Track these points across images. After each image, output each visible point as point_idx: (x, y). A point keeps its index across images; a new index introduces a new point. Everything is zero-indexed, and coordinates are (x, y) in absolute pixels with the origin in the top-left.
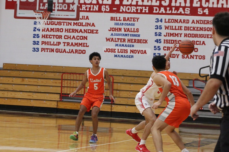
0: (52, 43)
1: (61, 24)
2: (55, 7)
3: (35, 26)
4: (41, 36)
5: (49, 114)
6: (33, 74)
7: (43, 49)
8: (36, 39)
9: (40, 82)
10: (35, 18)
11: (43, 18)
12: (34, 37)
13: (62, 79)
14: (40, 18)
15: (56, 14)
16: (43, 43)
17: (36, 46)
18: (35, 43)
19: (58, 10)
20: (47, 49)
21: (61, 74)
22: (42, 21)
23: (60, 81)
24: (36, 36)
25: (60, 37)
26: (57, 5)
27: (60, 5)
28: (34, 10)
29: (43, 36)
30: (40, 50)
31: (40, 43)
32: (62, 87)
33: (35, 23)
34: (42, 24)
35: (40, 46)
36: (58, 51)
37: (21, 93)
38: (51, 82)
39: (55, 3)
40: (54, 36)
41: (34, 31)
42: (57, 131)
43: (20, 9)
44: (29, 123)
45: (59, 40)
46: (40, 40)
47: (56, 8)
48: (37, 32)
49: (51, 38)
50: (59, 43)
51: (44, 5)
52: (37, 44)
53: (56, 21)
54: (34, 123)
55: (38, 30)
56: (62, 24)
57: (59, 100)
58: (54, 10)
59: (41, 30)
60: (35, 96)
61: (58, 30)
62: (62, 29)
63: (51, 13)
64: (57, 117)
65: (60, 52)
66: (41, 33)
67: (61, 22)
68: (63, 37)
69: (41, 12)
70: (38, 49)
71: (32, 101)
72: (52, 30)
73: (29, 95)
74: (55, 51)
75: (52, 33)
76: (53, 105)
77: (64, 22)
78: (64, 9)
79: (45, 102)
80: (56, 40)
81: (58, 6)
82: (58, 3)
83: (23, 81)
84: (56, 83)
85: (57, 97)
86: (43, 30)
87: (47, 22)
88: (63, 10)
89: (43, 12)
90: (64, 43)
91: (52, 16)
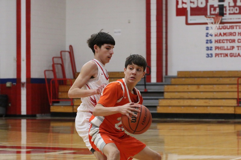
0: (226, 48)
1: (233, 28)
2: (226, 11)
3: (207, 31)
4: (213, 41)
5: (227, 120)
6: (208, 80)
7: (217, 55)
8: (209, 45)
9: (216, 88)
10: (206, 24)
11: (215, 23)
12: (207, 43)
13: (238, 84)
14: (212, 23)
15: (227, 18)
16: (217, 48)
17: (209, 52)
18: (208, 49)
19: (230, 14)
20: (221, 54)
21: (237, 79)
22: (214, 26)
23: (236, 86)
24: (209, 42)
25: (234, 41)
26: (228, 8)
27: (231, 8)
28: (206, 15)
29: (216, 41)
30: (214, 55)
31: (214, 48)
32: (238, 92)
33: (207, 28)
34: (214, 29)
35: (214, 52)
36: (232, 55)
37: (197, 100)
38: (226, 88)
39: (226, 7)
40: (227, 40)
41: (207, 36)
42: (236, 137)
43: (191, 15)
44: (207, 130)
45: (232, 44)
46: (214, 45)
47: (228, 12)
48: (209, 38)
49: (224, 42)
50: (233, 48)
51: (215, 10)
52: (211, 50)
53: (228, 25)
54: (212, 130)
55: (210, 35)
56: (235, 27)
57: (236, 105)
58: (226, 14)
59: (214, 35)
60: (212, 102)
61: (231, 34)
62: (235, 33)
63: (223, 18)
64: (235, 123)
65: (234, 56)
66: (213, 39)
67: (233, 26)
68: (236, 41)
69: (213, 17)
70: (212, 54)
71: (209, 108)
72: (225, 34)
73: (206, 102)
74: (229, 55)
75: (225, 38)
76: (231, 111)
77: (236, 26)
78: (236, 12)
79: (222, 108)
80: (229, 45)
81: (229, 10)
82: (230, 7)
83: (198, 88)
84: (232, 88)
85: (234, 103)
86: (216, 35)
87: (219, 26)
88: (234, 14)
89: (215, 17)
90: (238, 47)
91: (224, 21)
